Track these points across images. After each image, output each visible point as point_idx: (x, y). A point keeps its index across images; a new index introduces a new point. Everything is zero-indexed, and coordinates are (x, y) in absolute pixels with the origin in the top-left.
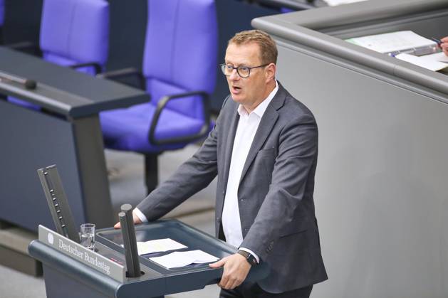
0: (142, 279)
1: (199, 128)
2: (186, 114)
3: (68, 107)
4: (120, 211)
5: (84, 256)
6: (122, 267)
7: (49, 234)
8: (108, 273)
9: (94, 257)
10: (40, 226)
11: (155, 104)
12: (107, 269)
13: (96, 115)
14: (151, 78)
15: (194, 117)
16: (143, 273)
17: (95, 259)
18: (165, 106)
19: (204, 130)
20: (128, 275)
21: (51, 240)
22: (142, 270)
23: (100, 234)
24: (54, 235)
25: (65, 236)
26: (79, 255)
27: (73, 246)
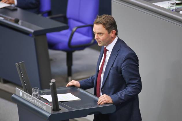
0: (60, 112)
1: (90, 41)
2: (85, 35)
3: (32, 31)
4: (50, 82)
5: (35, 102)
6: (51, 107)
7: (20, 92)
8: (45, 109)
9: (39, 102)
10: (16, 88)
11: (71, 30)
12: (44, 108)
13: (45, 34)
14: (70, 18)
15: (88, 36)
16: (60, 109)
17: (39, 103)
18: (76, 31)
19: (93, 41)
20: (53, 110)
21: (21, 94)
22: (60, 108)
23: (42, 92)
24: (22, 92)
25: (27, 93)
26: (33, 101)
27: (30, 97)
